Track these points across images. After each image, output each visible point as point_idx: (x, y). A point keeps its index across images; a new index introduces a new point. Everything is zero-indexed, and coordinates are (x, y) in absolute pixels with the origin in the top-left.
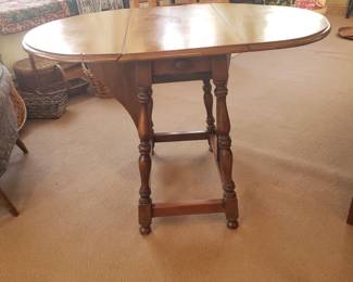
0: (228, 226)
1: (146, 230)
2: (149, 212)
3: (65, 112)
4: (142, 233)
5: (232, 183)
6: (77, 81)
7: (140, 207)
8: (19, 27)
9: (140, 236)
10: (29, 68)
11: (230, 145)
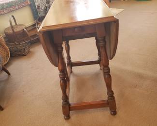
0: (112, 114)
1: (68, 117)
2: (68, 109)
3: (29, 52)
4: (66, 119)
5: (112, 92)
6: (35, 36)
7: (62, 106)
8: (5, 11)
9: (65, 120)
10: (11, 31)
11: (110, 72)
